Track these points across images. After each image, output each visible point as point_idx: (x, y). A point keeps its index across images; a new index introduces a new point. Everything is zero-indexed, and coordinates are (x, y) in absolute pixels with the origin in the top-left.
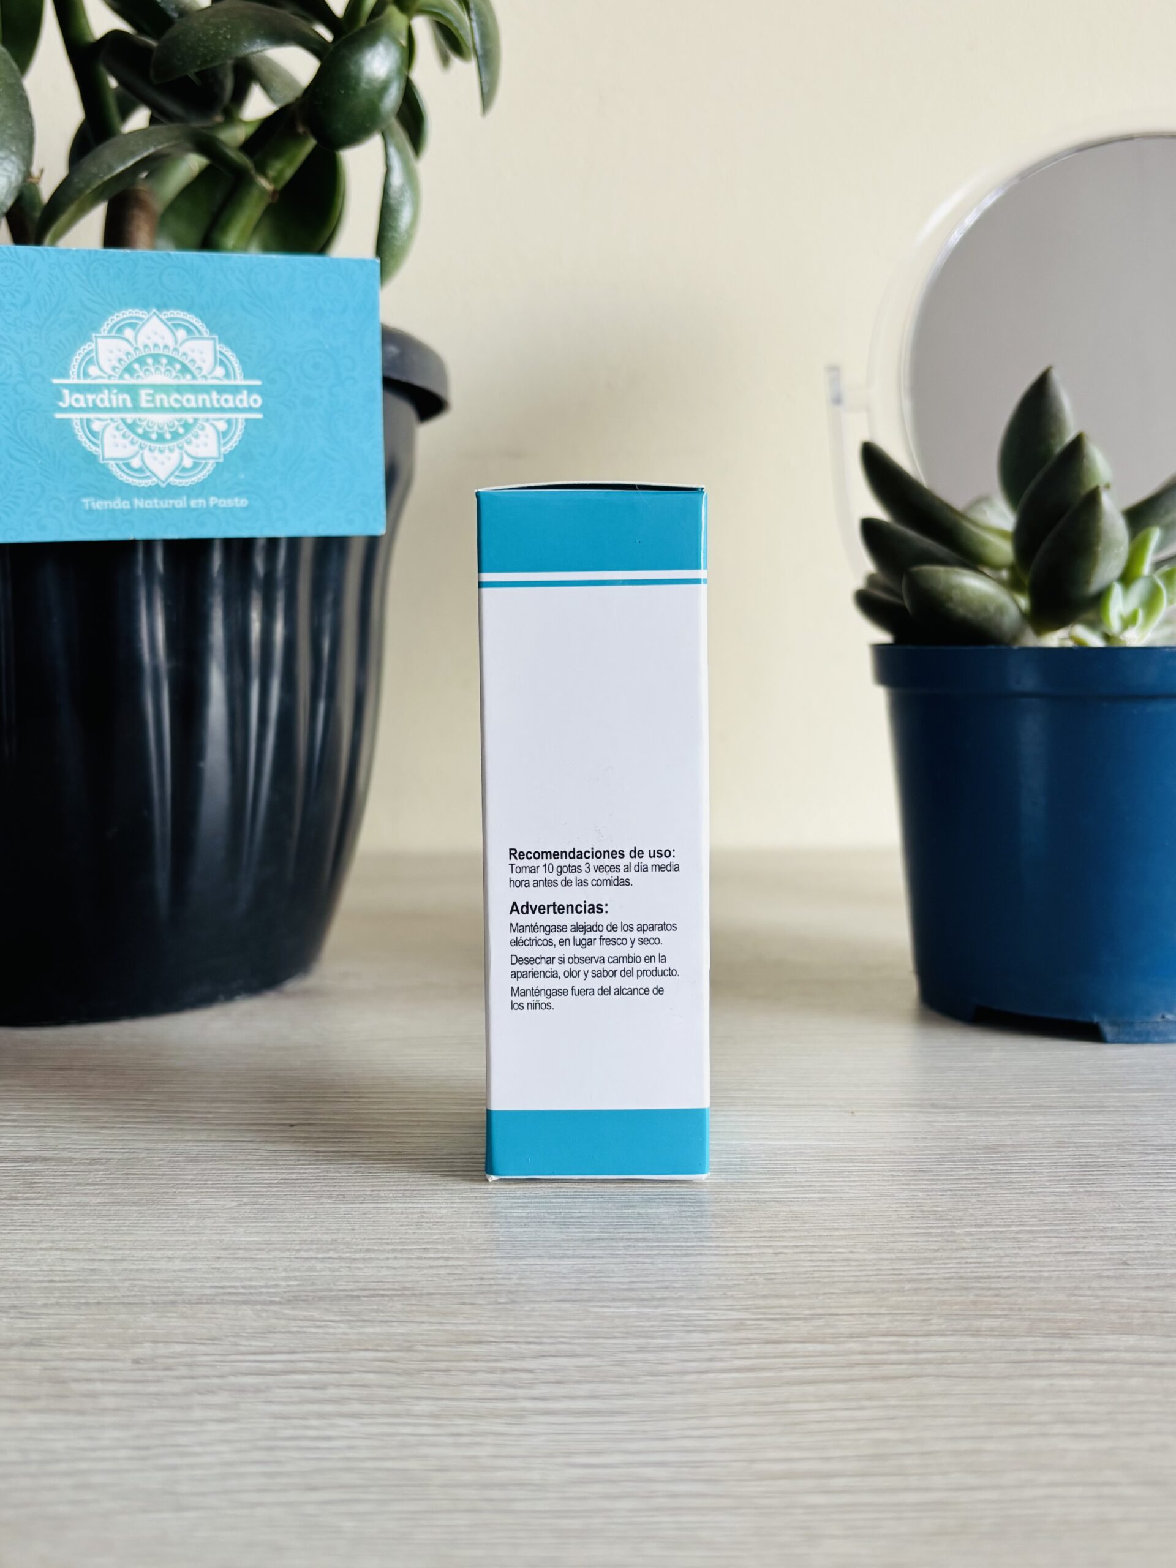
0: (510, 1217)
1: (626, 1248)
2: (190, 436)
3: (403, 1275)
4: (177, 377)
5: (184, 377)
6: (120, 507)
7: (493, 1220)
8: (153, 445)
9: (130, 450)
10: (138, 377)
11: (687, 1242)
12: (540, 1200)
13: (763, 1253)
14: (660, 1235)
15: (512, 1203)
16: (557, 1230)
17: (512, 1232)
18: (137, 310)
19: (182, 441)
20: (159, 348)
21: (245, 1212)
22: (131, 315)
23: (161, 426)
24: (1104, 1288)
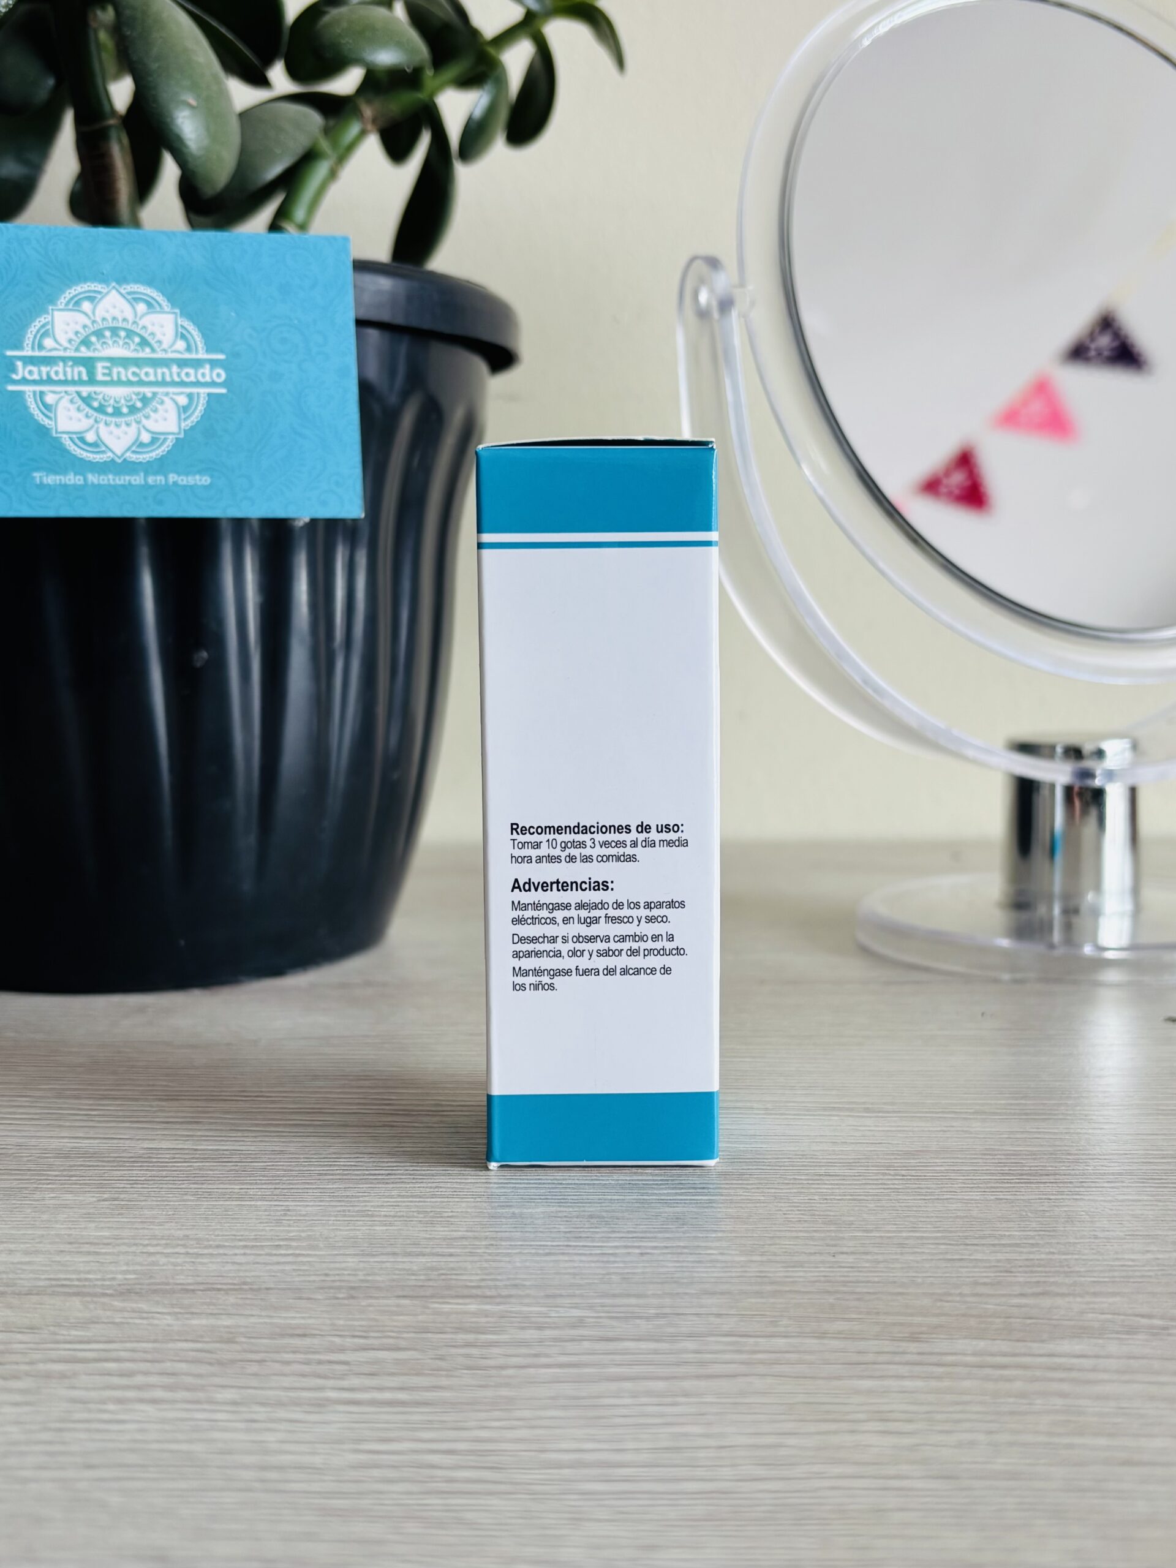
0: (377, 1216)
1: (487, 1247)
2: (148, 410)
3: (246, 1271)
4: (135, 350)
5: (143, 350)
6: (72, 482)
7: (358, 1219)
8: (109, 419)
9: (85, 423)
10: (95, 350)
11: (554, 1241)
12: (415, 1200)
13: (629, 1253)
14: (527, 1235)
15: (384, 1202)
16: (421, 1229)
17: (374, 1230)
18: (95, 284)
19: (139, 415)
20: (118, 320)
21: (103, 1208)
22: (90, 288)
23: (117, 400)
24: (976, 1295)
